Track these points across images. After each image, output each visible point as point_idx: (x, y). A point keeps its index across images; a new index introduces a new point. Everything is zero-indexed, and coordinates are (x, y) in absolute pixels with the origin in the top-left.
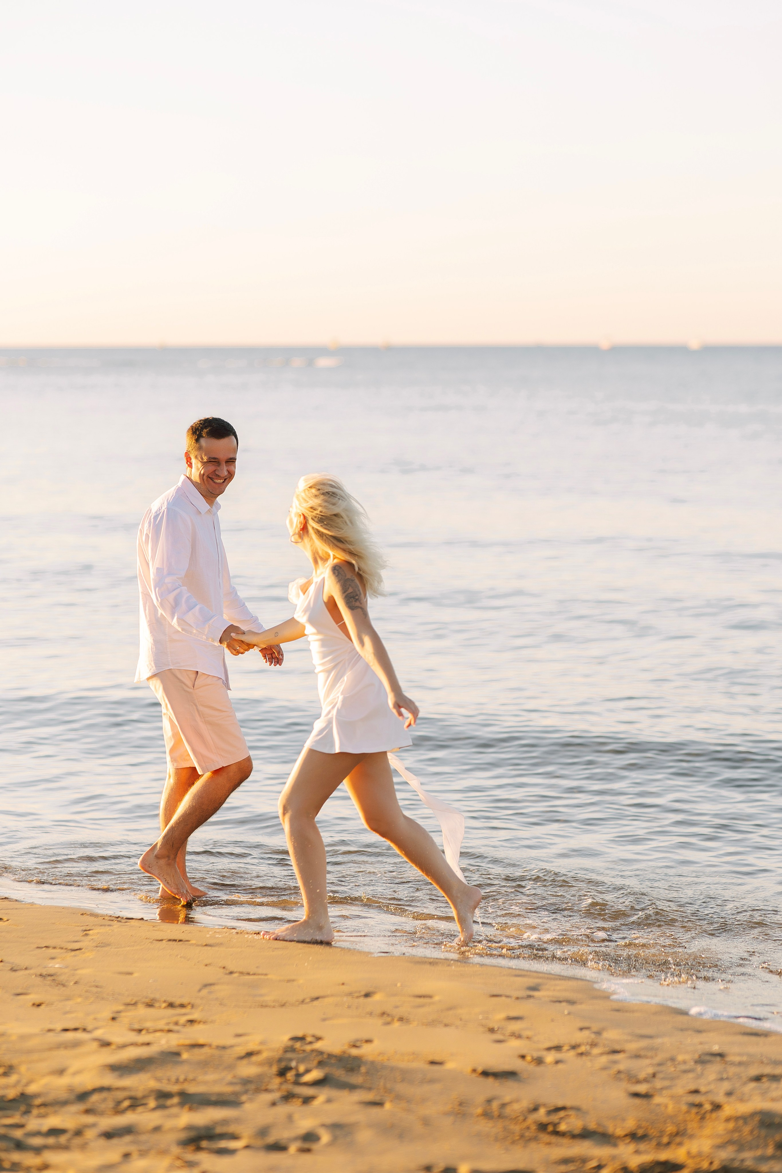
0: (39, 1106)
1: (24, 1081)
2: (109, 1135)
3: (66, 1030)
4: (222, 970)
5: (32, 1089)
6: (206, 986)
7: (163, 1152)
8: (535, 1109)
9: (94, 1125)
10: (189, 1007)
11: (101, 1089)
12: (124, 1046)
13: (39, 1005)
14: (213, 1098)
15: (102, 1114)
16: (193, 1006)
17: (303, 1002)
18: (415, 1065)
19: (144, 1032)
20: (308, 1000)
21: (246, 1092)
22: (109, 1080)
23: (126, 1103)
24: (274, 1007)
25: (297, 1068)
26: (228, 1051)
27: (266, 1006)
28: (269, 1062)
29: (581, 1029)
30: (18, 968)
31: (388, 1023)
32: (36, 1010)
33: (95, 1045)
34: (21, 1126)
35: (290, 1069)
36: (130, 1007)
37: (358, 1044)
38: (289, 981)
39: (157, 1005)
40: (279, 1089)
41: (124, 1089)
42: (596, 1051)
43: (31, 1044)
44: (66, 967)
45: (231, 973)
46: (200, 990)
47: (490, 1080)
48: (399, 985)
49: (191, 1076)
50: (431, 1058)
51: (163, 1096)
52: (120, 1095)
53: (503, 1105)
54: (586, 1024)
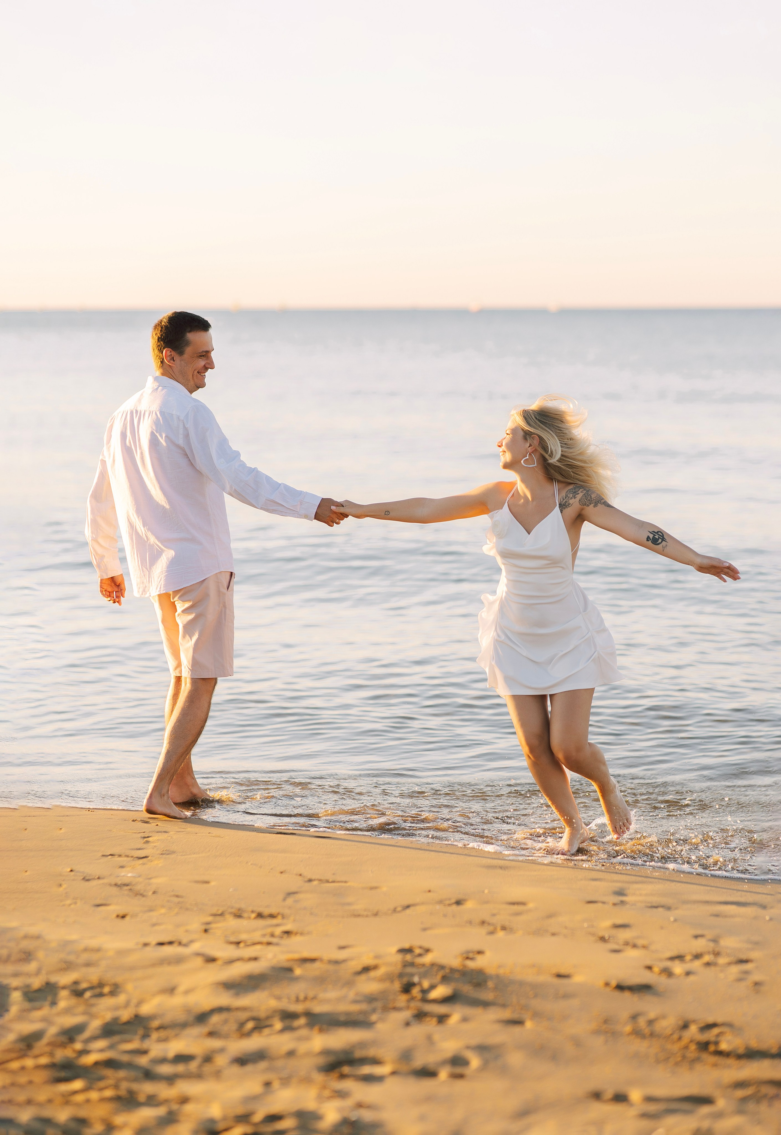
0: (159, 1028)
1: (134, 1001)
2: (242, 1061)
3: (161, 944)
4: (300, 878)
5: (145, 1009)
6: (289, 894)
7: (307, 1080)
8: (685, 1026)
9: (222, 1050)
10: (280, 917)
11: (220, 1010)
12: (230, 962)
13: (123, 917)
14: (342, 1018)
15: (226, 1037)
16: (283, 917)
17: (395, 910)
18: (542, 978)
19: (242, 945)
20: (399, 909)
21: (374, 1011)
22: (225, 999)
23: (250, 1025)
24: (367, 916)
25: (420, 984)
26: (343, 966)
27: (359, 916)
28: (389, 978)
29: (696, 937)
30: (90, 878)
31: (492, 933)
32: (119, 920)
33: (199, 961)
34: (145, 1052)
35: (413, 985)
36: (218, 918)
37: (471, 955)
38: (372, 888)
39: (245, 915)
40: (408, 1008)
41: (244, 1009)
42: (721, 961)
43: (131, 959)
44: (139, 876)
45: (310, 880)
46: (284, 900)
47: (627, 994)
48: (486, 891)
49: (311, 994)
50: (555, 971)
51: (288, 1016)
52: (243, 1016)
53: (651, 1022)
54: (699, 932)
